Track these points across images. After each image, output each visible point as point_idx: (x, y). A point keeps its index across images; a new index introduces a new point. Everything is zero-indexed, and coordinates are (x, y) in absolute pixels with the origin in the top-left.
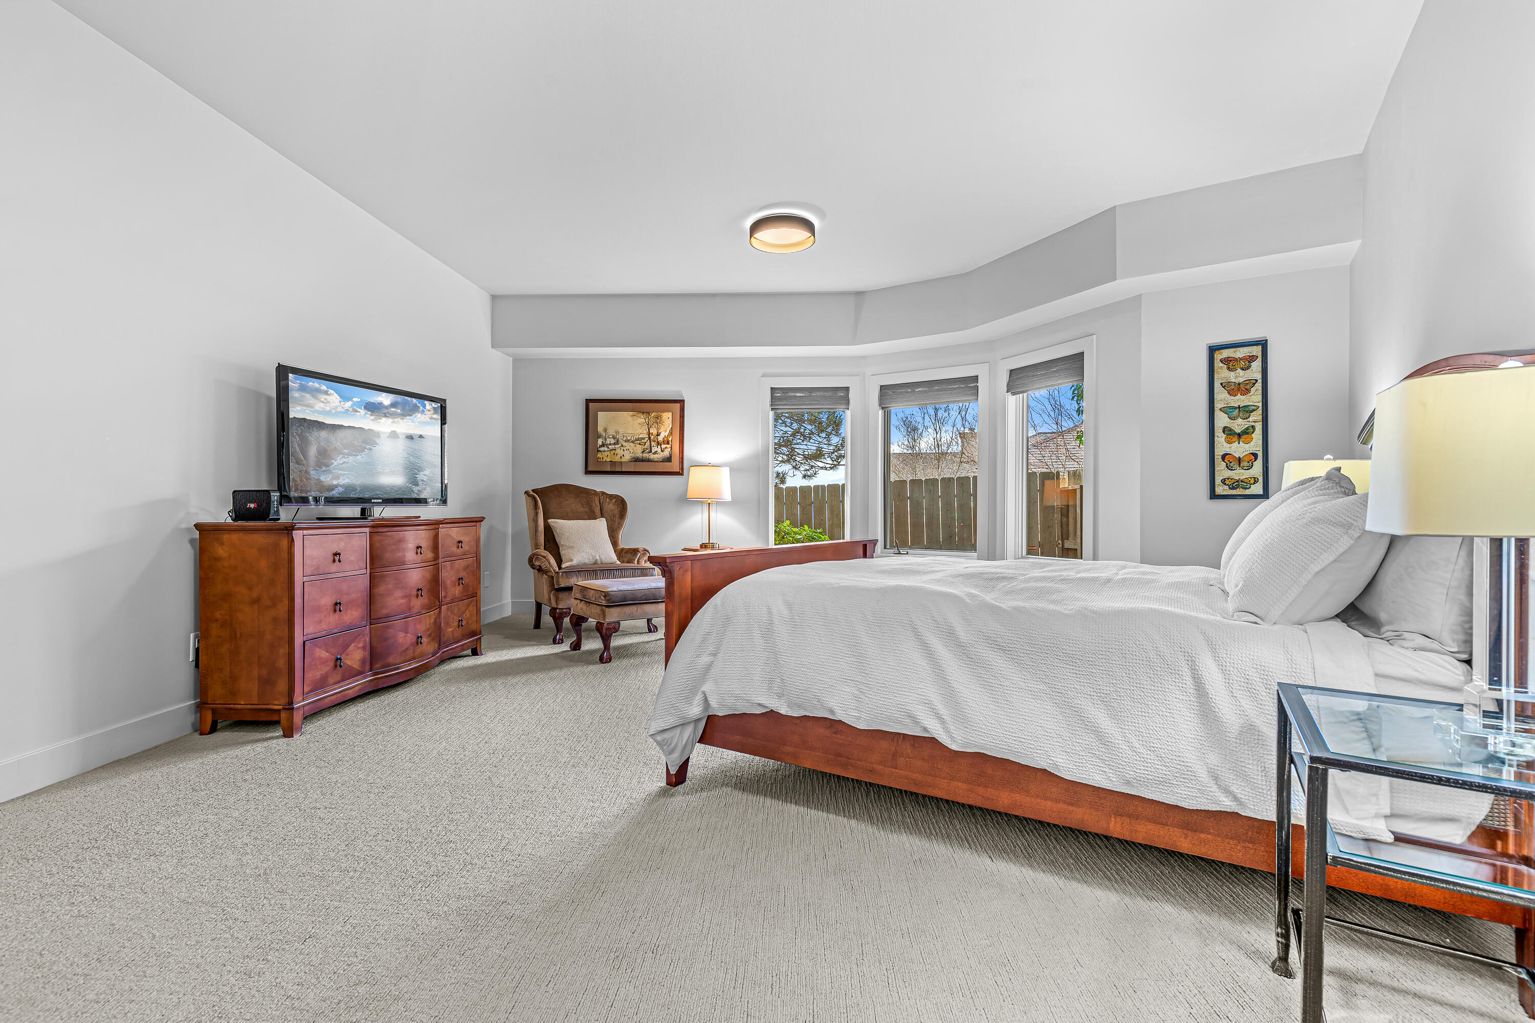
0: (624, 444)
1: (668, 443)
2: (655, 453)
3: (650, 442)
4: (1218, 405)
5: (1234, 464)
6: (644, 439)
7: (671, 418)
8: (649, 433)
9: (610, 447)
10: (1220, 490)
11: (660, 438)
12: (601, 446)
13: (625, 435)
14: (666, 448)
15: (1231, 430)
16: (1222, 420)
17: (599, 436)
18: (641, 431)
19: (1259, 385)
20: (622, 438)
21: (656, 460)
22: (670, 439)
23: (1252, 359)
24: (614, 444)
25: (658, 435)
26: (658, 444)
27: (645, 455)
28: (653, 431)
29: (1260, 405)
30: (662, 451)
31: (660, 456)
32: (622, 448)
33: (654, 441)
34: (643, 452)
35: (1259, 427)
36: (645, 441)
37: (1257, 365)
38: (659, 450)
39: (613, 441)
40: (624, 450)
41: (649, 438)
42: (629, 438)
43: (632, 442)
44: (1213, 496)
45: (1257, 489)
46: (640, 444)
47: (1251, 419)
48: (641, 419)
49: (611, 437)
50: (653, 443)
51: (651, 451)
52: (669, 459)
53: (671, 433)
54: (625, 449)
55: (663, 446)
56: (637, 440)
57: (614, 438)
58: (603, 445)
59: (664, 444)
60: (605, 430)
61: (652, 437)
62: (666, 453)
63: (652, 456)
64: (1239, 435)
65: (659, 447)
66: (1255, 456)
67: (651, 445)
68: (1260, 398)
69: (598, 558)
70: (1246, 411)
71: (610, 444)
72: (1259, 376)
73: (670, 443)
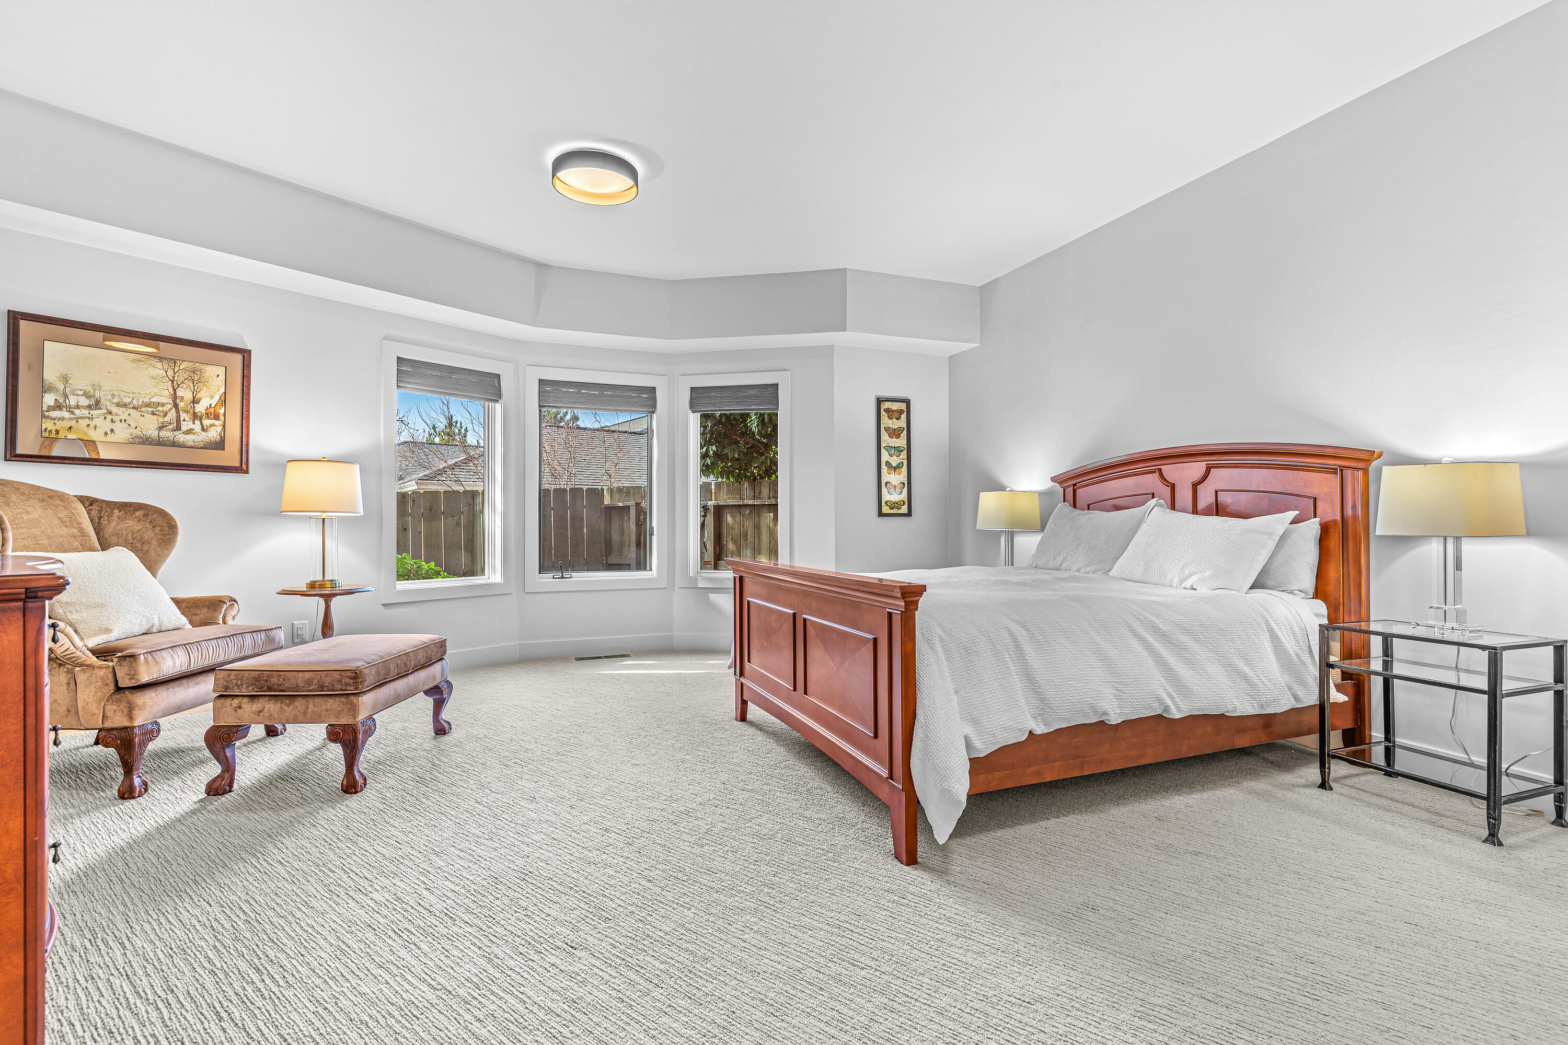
0: (115, 409)
1: (217, 417)
2: (189, 432)
3: (178, 412)
4: (883, 445)
5: (892, 490)
6: (163, 405)
7: (222, 377)
8: (175, 397)
9: (77, 412)
10: (886, 510)
11: (200, 408)
12: (50, 408)
13: (116, 393)
14: (212, 425)
15: (890, 464)
16: (885, 456)
17: (45, 388)
18: (155, 390)
19: (905, 432)
20: (109, 397)
21: (190, 444)
22: (222, 411)
23: (901, 412)
24: (89, 407)
25: (195, 401)
26: (195, 416)
27: (166, 434)
28: (185, 393)
29: (906, 447)
30: (203, 429)
31: (201, 437)
32: (109, 417)
33: (187, 412)
34: (161, 428)
35: (905, 462)
36: (166, 408)
37: (904, 416)
38: (197, 426)
39: (84, 402)
40: (112, 421)
41: (176, 406)
42: (127, 400)
43: (134, 408)
44: (881, 514)
45: (904, 510)
46: (153, 413)
47: (901, 457)
48: (158, 369)
49: (82, 393)
50: (183, 416)
51: (178, 428)
52: (219, 445)
53: (223, 401)
54: (115, 418)
55: (206, 422)
56: (148, 405)
57: (87, 395)
58: (58, 407)
59: (208, 418)
60: (65, 379)
61: (182, 405)
62: (213, 434)
63: (181, 437)
64: (895, 468)
65: (197, 422)
66: (903, 484)
67: (178, 417)
68: (905, 442)
69: (156, 622)
70: (898, 450)
71: (78, 407)
72: (905, 425)
73: (222, 418)
